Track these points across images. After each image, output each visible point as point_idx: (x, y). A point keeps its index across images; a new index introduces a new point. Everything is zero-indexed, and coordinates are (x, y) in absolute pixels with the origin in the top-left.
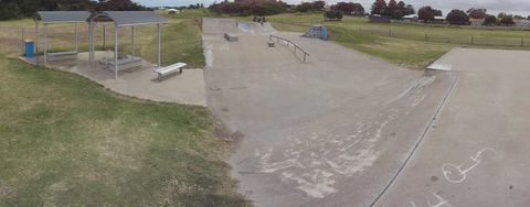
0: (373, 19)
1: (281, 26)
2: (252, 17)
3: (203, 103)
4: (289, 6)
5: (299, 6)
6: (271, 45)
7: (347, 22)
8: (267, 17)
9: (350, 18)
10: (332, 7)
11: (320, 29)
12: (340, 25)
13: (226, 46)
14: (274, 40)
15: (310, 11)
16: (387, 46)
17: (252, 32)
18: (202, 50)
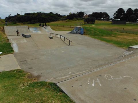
0: (114, 22)
1: (57, 28)
2: (38, 24)
3: (19, 68)
4: (62, 16)
5: (68, 16)
6: (51, 38)
7: (97, 24)
8: (47, 24)
9: (100, 22)
10: (89, 15)
11: (80, 29)
12: (93, 26)
13: (24, 40)
14: (53, 35)
15: (75, 19)
16: (119, 38)
17: (39, 32)
18: (10, 44)
